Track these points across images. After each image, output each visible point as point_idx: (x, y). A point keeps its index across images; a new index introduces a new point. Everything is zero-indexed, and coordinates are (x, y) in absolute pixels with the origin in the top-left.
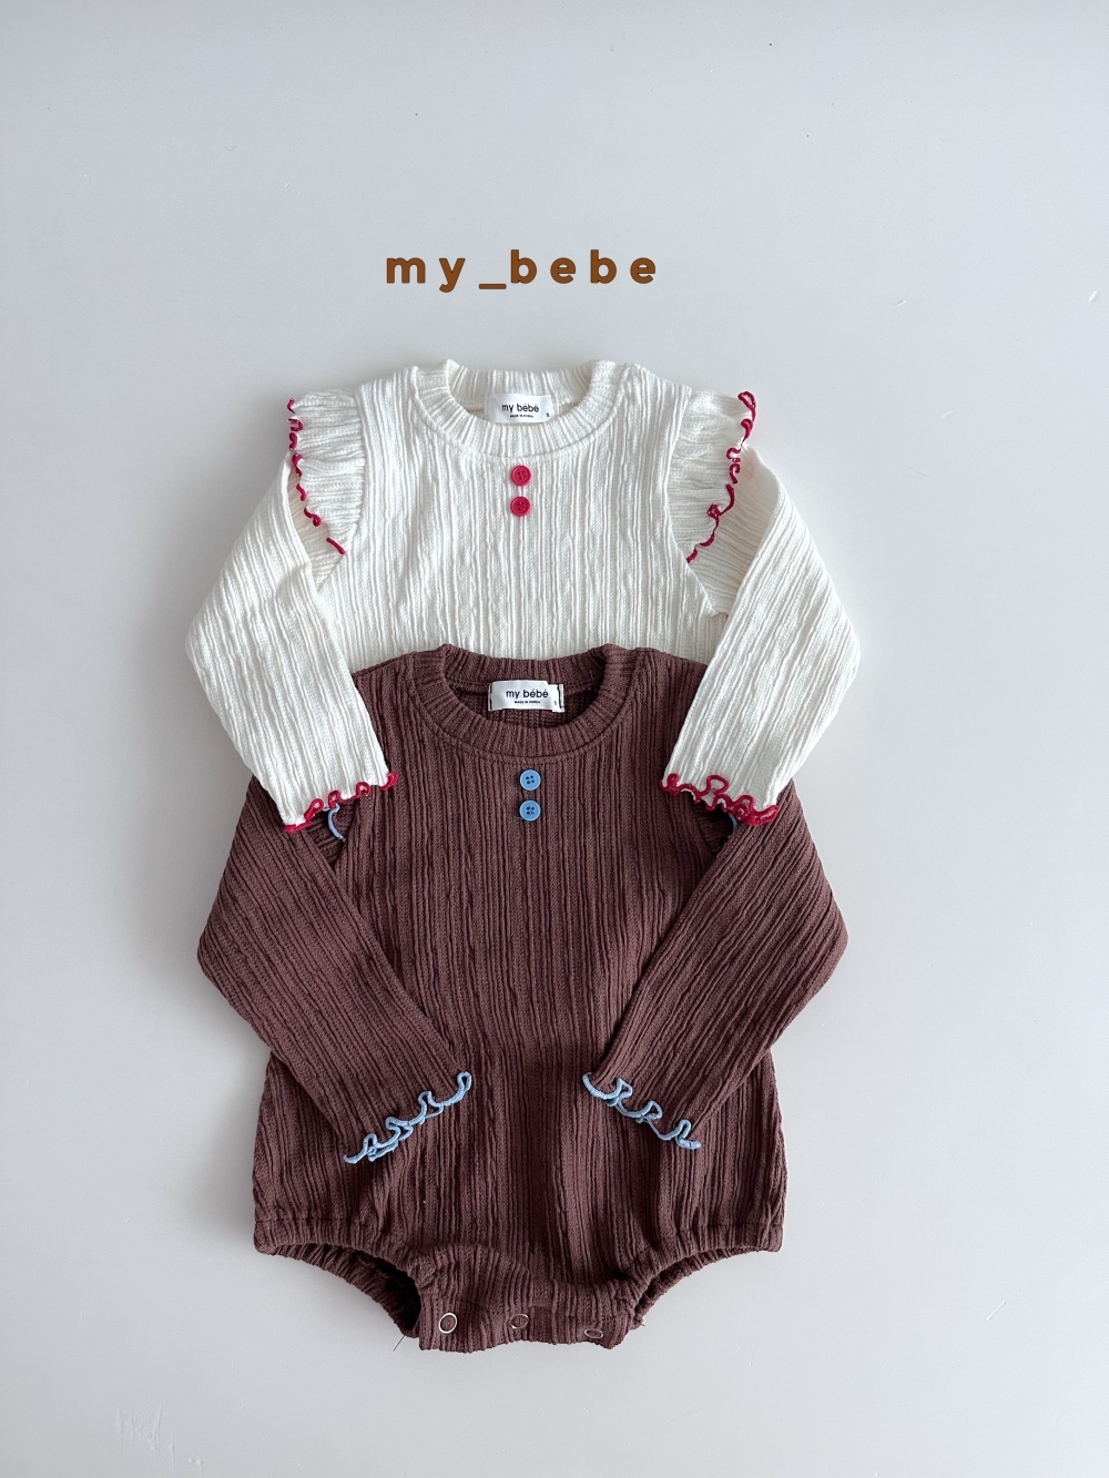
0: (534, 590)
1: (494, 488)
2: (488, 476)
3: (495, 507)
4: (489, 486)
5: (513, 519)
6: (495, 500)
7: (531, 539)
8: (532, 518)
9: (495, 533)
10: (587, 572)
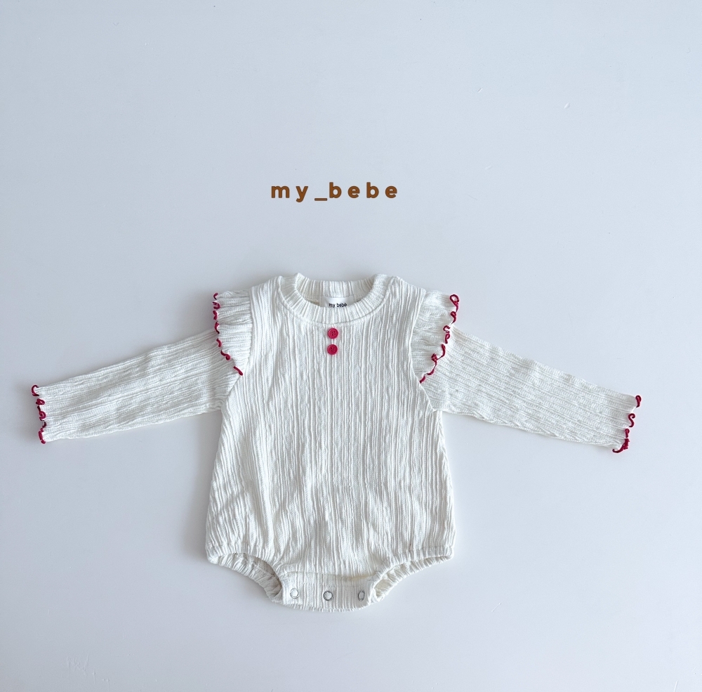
0: (339, 394)
1: (319, 340)
2: (316, 333)
3: (319, 350)
4: (316, 338)
5: (328, 356)
6: (319, 346)
7: (338, 367)
8: (339, 356)
9: (319, 364)
10: (368, 385)
